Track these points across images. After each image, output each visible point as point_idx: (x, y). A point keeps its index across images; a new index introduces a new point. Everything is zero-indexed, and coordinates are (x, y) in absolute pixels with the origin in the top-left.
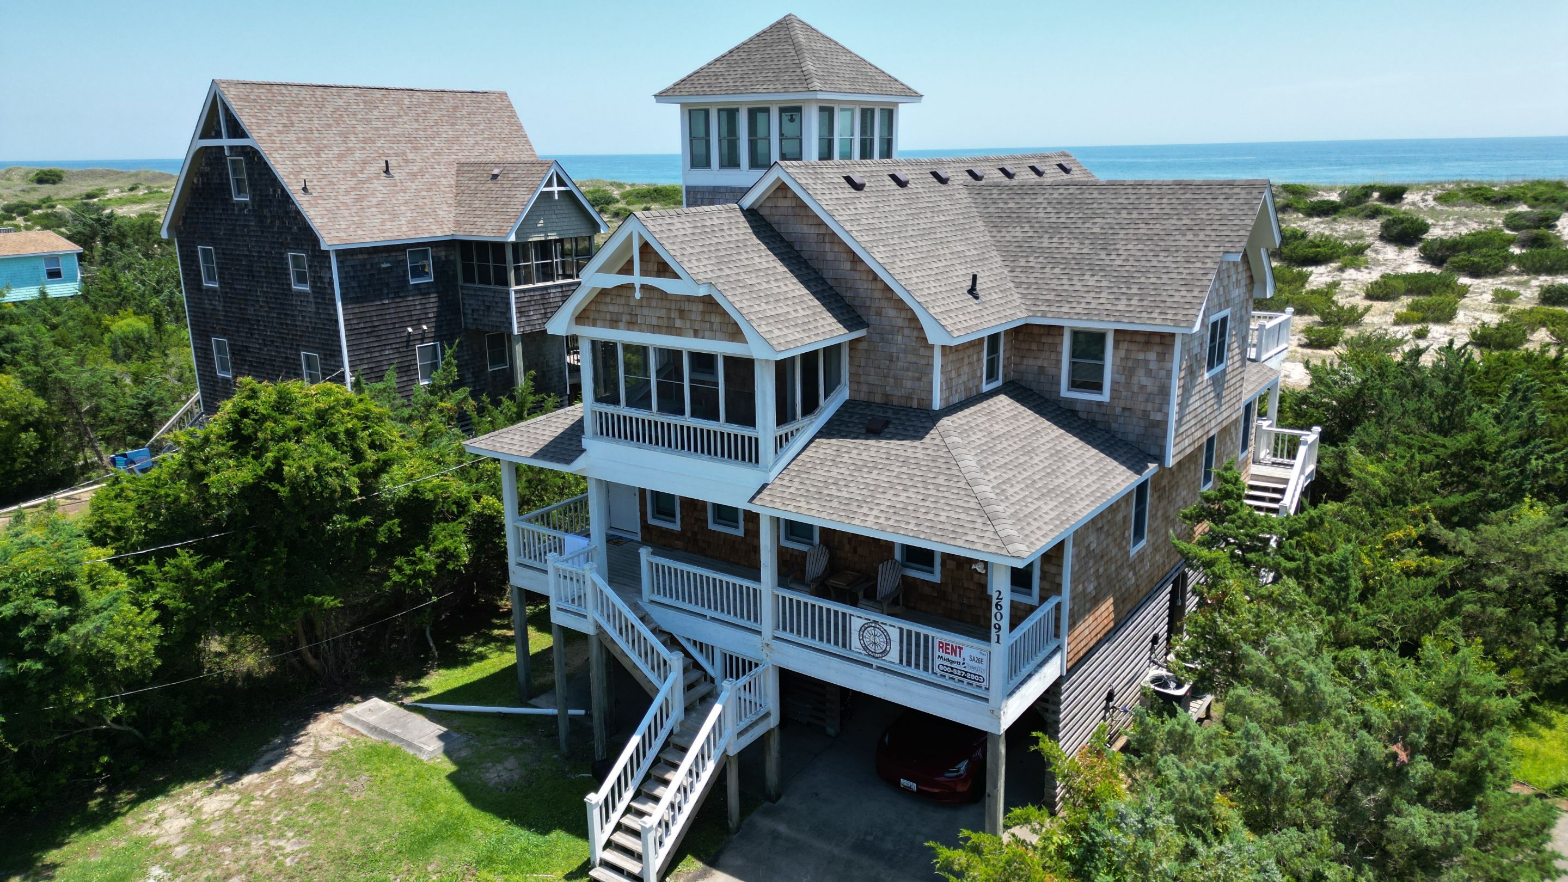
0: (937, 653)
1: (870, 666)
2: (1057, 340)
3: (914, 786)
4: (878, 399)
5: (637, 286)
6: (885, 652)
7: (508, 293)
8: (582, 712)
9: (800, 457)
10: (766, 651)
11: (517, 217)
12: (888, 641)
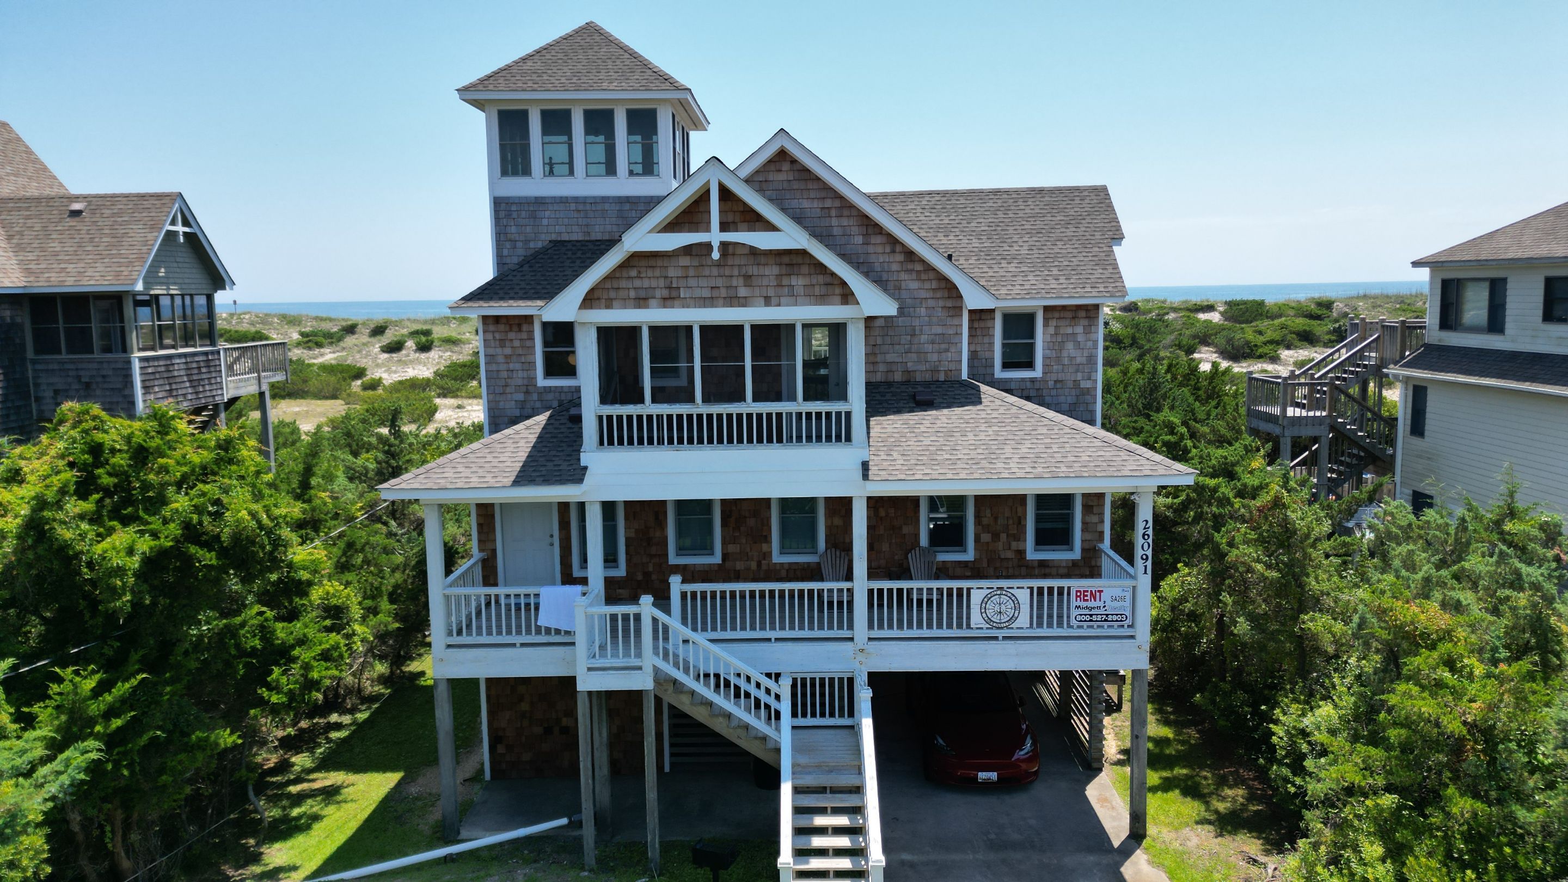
0: (1074, 603)
1: (996, 638)
2: (989, 324)
3: (993, 776)
4: (898, 377)
5: (716, 245)
6: (1013, 619)
7: (129, 362)
8: (564, 821)
9: (871, 435)
10: (860, 657)
11: (142, 259)
12: (1017, 606)
